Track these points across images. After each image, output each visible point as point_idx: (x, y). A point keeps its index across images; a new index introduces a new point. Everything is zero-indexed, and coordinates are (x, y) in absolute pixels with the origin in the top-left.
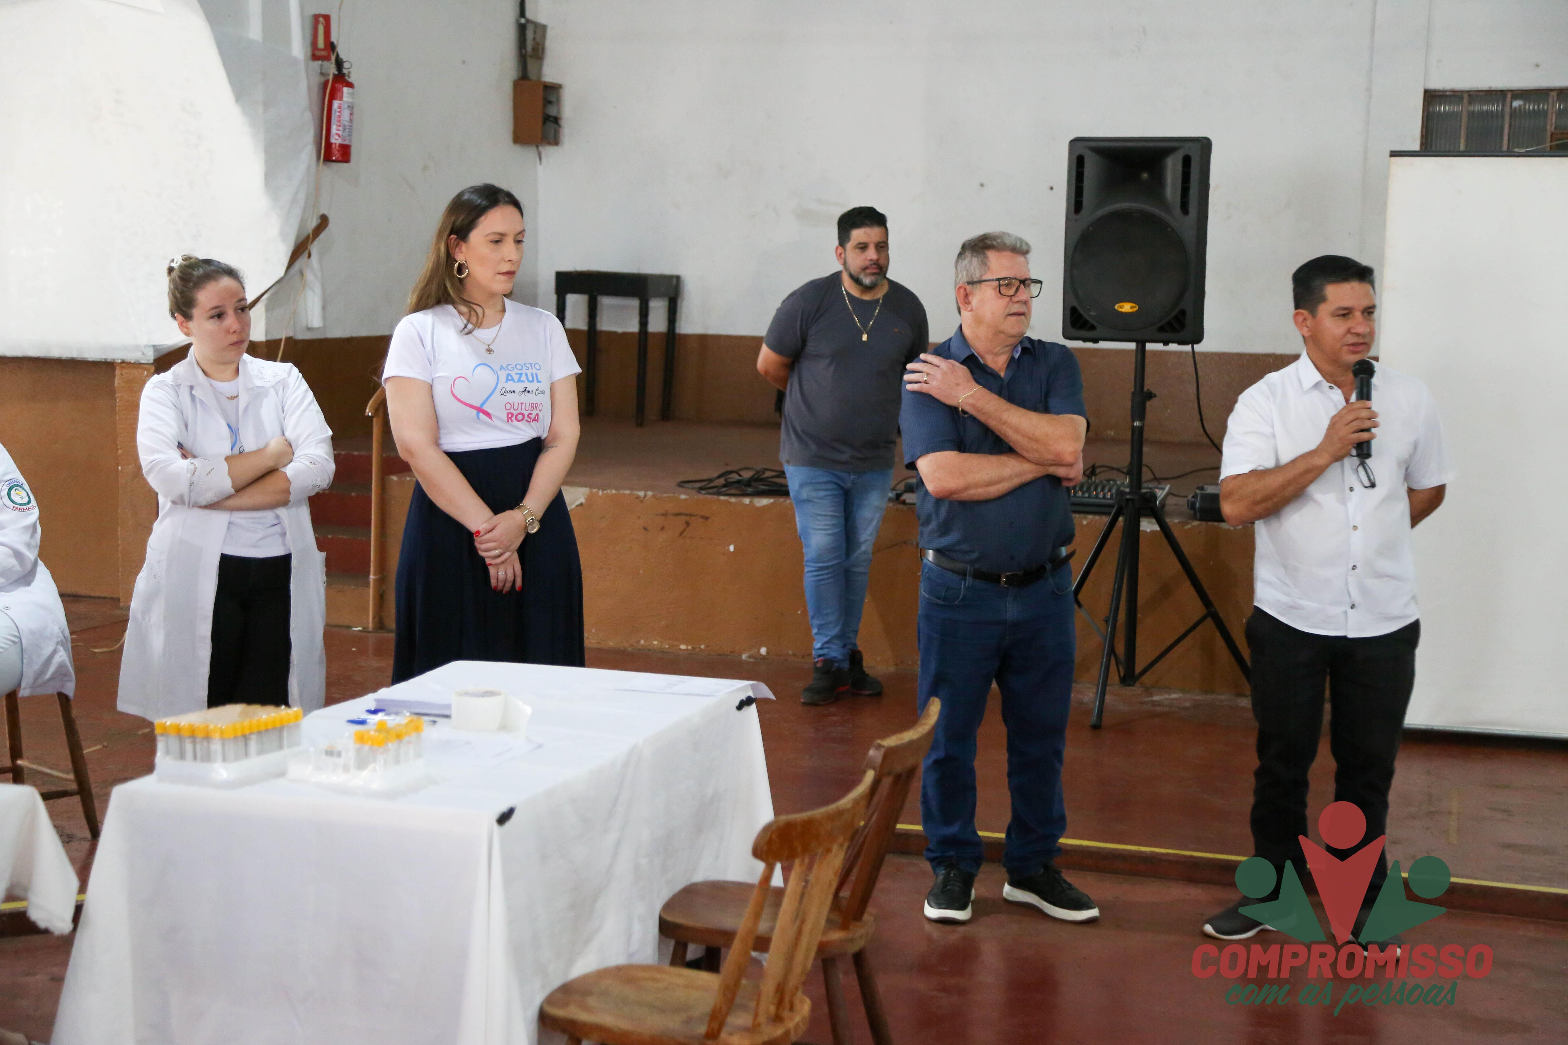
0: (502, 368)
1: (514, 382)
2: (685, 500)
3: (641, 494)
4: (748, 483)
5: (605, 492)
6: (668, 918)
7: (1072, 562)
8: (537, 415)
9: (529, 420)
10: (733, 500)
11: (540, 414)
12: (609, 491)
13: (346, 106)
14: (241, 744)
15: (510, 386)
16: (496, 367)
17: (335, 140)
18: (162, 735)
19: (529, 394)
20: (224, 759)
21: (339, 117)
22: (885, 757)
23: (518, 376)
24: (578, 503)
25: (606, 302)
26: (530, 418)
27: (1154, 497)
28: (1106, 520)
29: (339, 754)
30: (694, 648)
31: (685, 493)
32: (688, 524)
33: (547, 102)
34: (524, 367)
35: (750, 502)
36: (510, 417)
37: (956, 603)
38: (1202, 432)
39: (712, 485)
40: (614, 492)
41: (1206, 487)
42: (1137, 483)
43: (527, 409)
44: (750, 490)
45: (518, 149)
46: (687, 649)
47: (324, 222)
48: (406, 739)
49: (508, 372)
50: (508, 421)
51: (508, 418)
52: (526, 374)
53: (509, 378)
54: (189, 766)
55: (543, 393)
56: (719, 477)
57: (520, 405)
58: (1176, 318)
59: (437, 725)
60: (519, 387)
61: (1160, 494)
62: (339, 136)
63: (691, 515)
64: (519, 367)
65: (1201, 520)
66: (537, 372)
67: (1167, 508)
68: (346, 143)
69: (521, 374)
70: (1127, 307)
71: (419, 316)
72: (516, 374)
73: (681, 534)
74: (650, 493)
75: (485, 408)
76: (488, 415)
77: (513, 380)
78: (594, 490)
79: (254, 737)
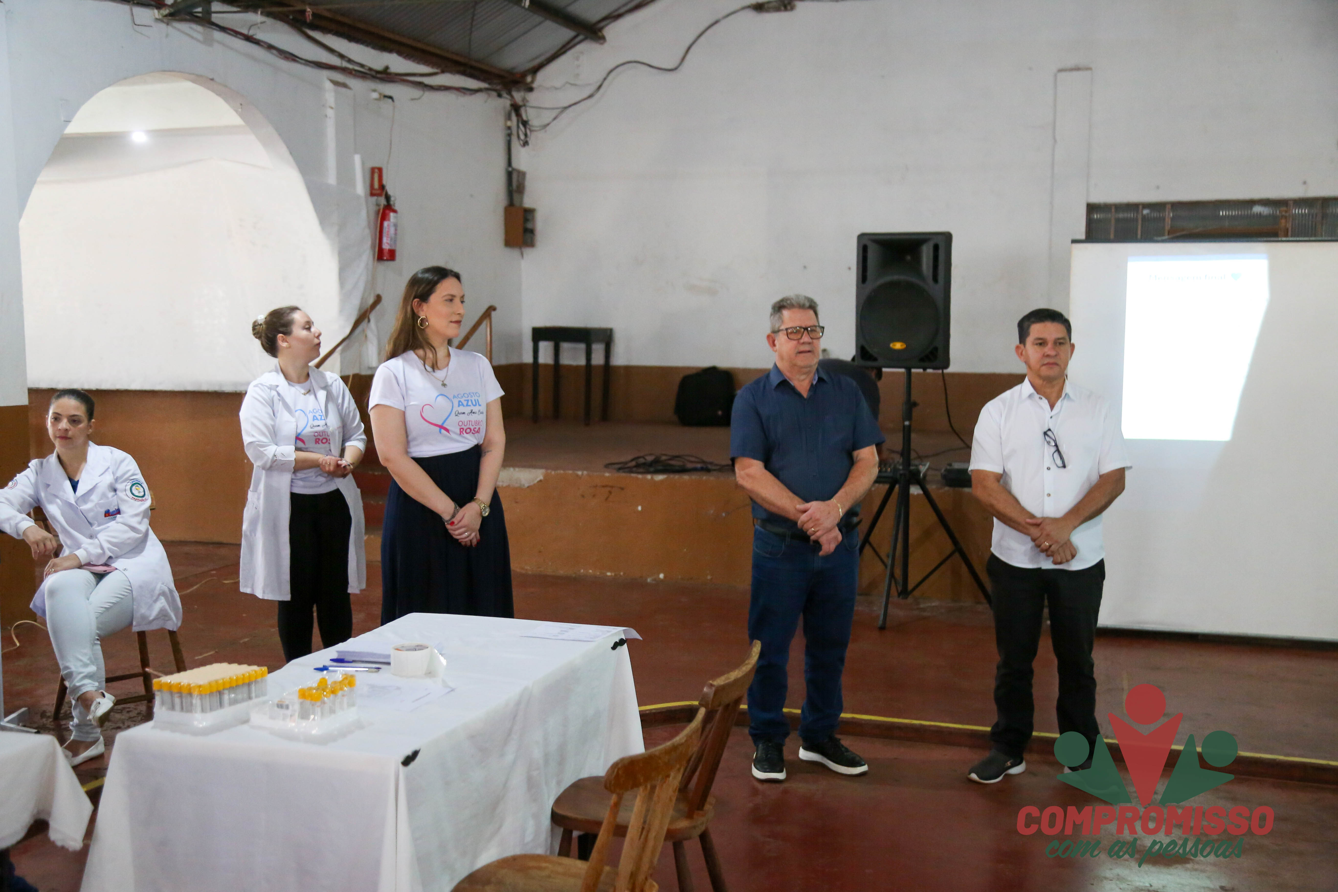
0: (454, 397)
1: (464, 406)
2: (609, 477)
3: (580, 473)
4: (651, 464)
5: (556, 472)
6: (559, 811)
7: (859, 528)
8: (479, 428)
9: (474, 432)
10: (640, 476)
11: (481, 427)
12: (559, 472)
13: (392, 224)
14: (216, 699)
15: (461, 409)
16: (451, 397)
17: (386, 246)
18: (158, 691)
19: (474, 414)
20: (203, 711)
21: (388, 232)
22: (716, 693)
23: (466, 402)
24: (538, 479)
25: (565, 346)
26: (475, 431)
27: (919, 472)
28: (887, 486)
29: (287, 707)
30: (615, 575)
31: (609, 472)
32: (610, 492)
33: (526, 220)
34: (469, 396)
35: (652, 478)
36: (462, 431)
37: (779, 556)
38: (950, 429)
39: (626, 466)
40: (562, 472)
41: (953, 464)
42: (907, 461)
43: (473, 424)
44: (652, 469)
45: (508, 251)
46: (611, 576)
47: (378, 299)
48: (340, 693)
49: (459, 399)
50: (460, 434)
51: (460, 431)
52: (471, 401)
53: (460, 404)
54: (177, 716)
55: (482, 413)
56: (632, 460)
57: (468, 422)
58: (931, 353)
59: (381, 671)
60: (467, 410)
61: (923, 469)
62: (388, 244)
63: (612, 487)
64: (466, 395)
65: (950, 486)
66: (478, 398)
67: (928, 478)
68: (393, 248)
69: (468, 401)
70: (898, 346)
71: (393, 361)
72: (465, 400)
73: (607, 499)
74: (585, 472)
75: (445, 425)
76: (447, 430)
77: (463, 405)
78: (549, 471)
79: (226, 692)
